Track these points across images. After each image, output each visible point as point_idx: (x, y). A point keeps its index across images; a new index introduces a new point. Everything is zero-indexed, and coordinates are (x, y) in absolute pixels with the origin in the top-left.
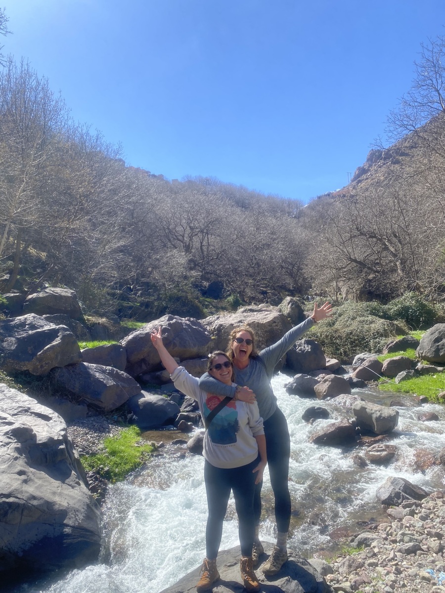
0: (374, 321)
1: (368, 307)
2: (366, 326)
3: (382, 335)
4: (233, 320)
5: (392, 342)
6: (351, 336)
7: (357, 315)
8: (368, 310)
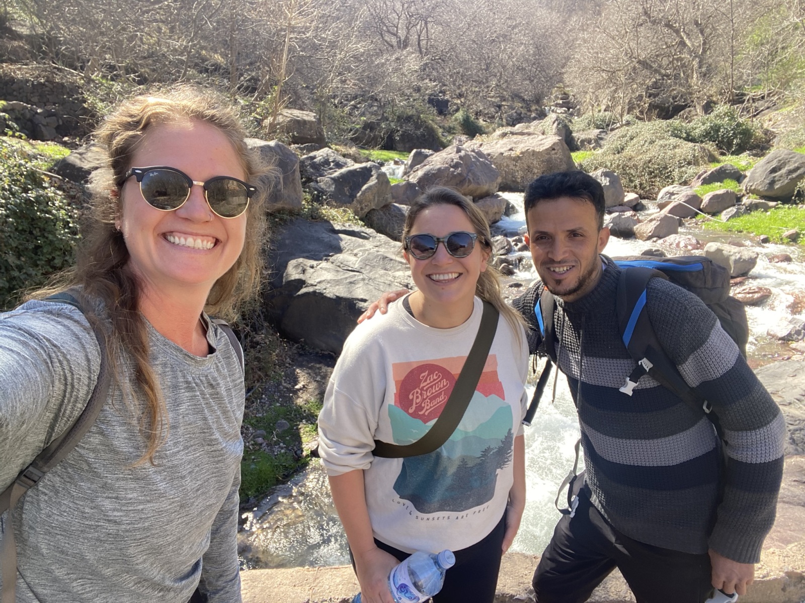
0: (679, 146)
1: (668, 126)
2: (669, 153)
3: (689, 163)
4: (501, 147)
5: (705, 172)
6: (650, 165)
7: (657, 137)
8: (668, 131)
